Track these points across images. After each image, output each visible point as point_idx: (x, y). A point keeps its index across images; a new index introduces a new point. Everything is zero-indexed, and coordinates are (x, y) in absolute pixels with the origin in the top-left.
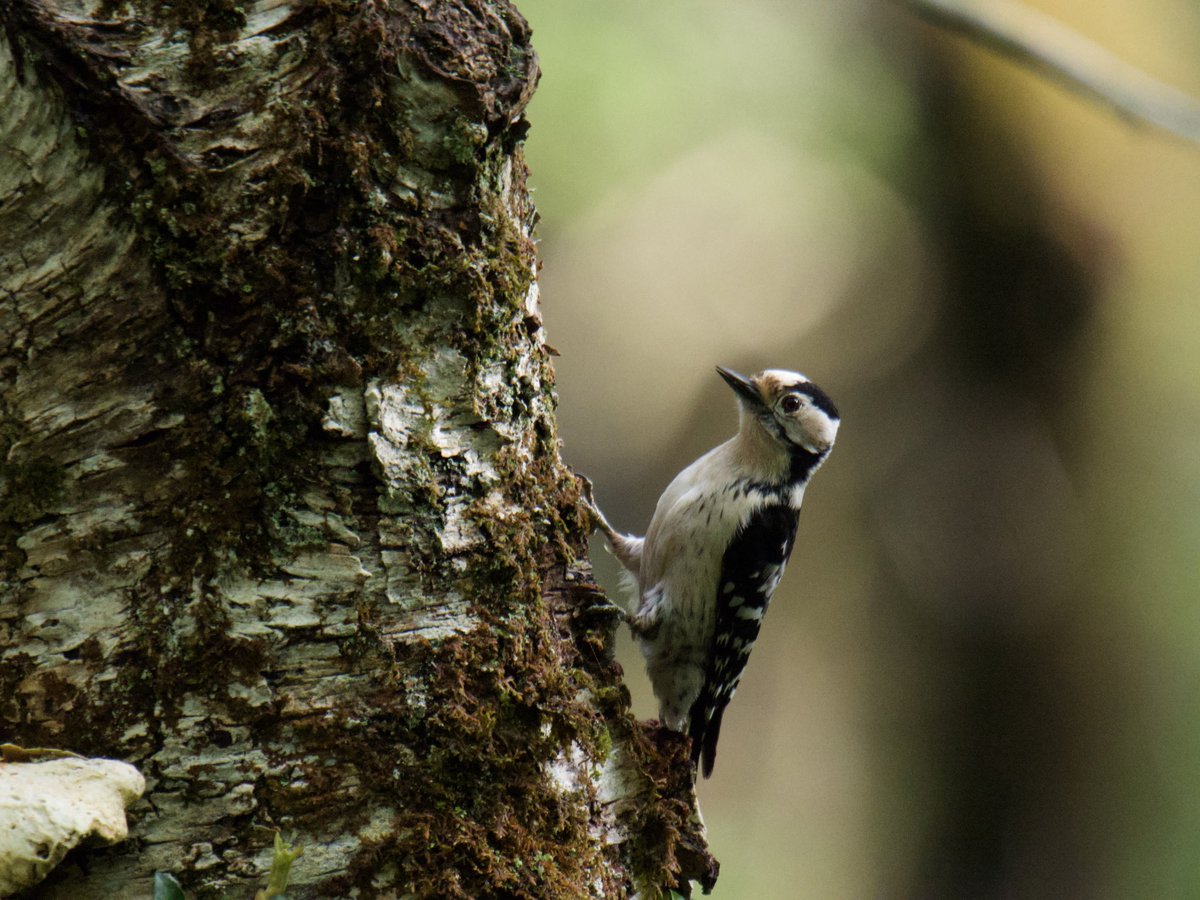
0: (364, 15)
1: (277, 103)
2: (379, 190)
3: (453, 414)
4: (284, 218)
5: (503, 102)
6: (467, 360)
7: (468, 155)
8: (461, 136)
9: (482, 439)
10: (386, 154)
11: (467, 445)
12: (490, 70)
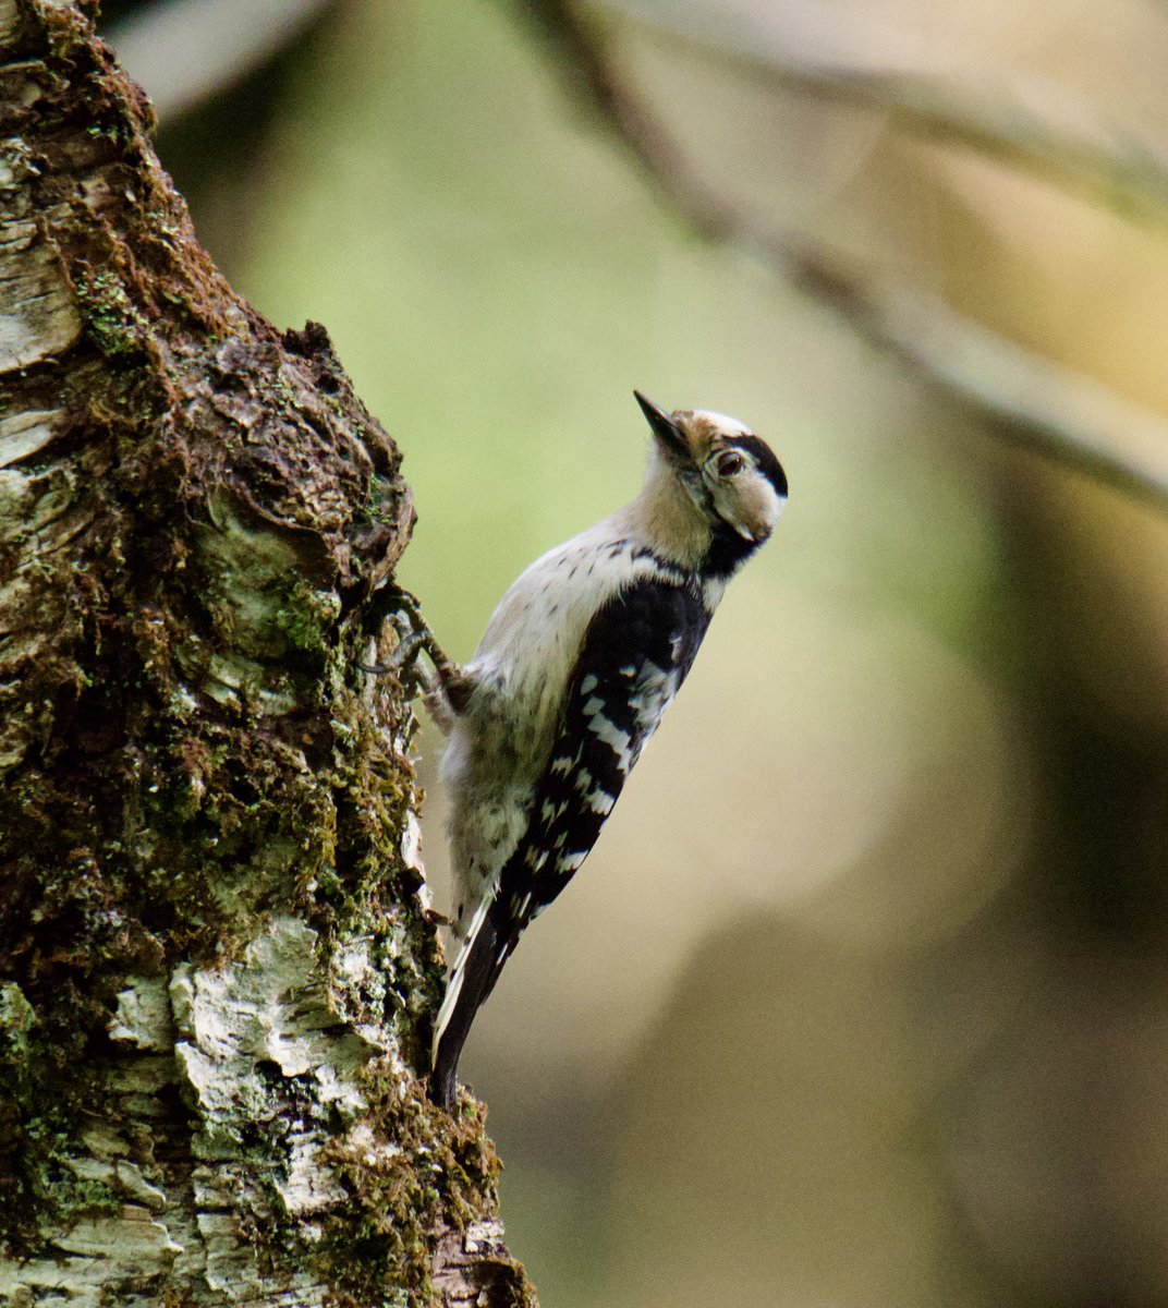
0: (158, 437)
1: (34, 567)
2: (184, 690)
3: (298, 1013)
4: (47, 733)
5: (362, 559)
6: (316, 934)
7: (313, 637)
8: (302, 610)
9: (341, 1049)
10: (194, 638)
11: (319, 1059)
12: (343, 512)
